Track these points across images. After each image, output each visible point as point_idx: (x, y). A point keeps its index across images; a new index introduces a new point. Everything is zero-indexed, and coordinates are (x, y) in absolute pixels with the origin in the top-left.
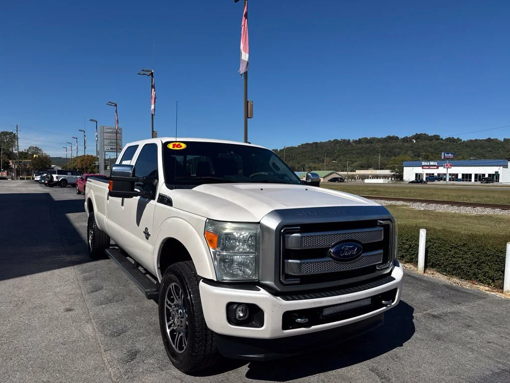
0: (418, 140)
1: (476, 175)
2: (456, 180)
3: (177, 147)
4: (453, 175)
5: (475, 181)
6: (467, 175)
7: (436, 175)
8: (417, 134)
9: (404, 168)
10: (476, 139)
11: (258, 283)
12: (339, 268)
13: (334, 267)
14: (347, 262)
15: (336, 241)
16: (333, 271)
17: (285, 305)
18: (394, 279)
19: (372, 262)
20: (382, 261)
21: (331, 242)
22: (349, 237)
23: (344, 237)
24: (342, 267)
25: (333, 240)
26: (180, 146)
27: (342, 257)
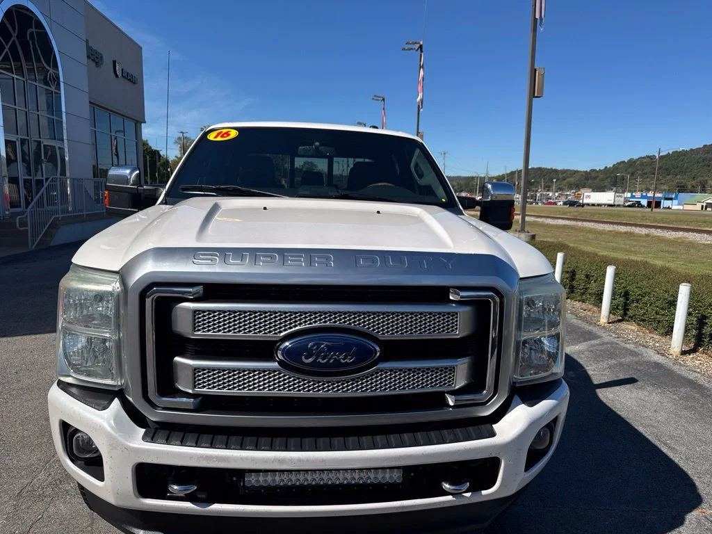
3: (222, 136)
11: (120, 394)
12: (304, 388)
13: (289, 386)
14: (329, 379)
15: (294, 329)
16: (285, 393)
17: (137, 451)
18: (493, 434)
19: (418, 385)
20: (457, 387)
21: (281, 328)
22: (335, 322)
23: (320, 320)
24: (314, 388)
25: (285, 326)
26: (228, 134)
27: (307, 364)
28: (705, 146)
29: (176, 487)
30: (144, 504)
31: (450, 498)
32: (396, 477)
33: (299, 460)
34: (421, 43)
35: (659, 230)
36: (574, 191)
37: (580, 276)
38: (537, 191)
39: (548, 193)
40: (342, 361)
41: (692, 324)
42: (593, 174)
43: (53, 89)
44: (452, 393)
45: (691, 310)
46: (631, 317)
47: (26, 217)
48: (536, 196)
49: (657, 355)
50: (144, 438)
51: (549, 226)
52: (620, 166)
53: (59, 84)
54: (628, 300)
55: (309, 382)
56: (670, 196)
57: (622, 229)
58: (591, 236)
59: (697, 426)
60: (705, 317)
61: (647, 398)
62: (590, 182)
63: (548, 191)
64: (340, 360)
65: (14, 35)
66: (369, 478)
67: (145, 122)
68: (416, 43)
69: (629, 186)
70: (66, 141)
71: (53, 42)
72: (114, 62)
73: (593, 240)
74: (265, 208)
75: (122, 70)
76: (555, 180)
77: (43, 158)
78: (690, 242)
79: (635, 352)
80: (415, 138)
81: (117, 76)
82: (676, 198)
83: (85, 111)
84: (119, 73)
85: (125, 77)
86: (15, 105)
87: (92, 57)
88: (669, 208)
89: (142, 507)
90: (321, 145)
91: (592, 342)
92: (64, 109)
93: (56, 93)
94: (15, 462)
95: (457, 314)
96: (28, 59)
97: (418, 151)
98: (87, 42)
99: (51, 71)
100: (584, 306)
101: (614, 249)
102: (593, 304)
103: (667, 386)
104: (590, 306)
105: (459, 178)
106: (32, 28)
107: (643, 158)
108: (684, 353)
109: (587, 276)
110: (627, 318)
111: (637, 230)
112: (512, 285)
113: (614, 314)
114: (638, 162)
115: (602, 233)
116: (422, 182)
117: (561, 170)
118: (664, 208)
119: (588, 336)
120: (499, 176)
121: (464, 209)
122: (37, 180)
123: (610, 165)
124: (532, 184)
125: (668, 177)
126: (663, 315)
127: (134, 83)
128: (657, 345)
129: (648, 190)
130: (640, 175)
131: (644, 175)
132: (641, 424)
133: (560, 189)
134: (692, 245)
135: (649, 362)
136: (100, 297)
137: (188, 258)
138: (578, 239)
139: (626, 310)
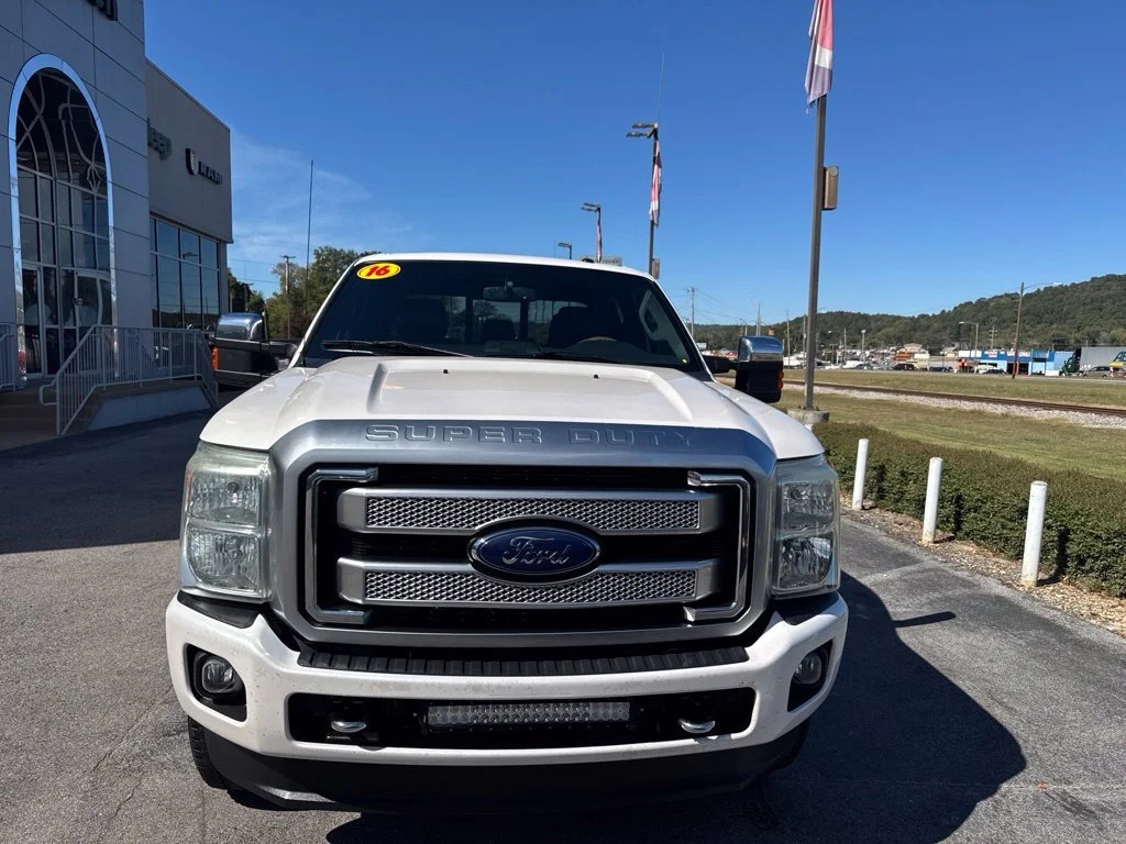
3: (378, 273)
11: (266, 609)
12: (504, 597)
13: (486, 594)
14: (536, 584)
15: (492, 521)
16: (480, 603)
17: (291, 677)
18: (745, 658)
19: (649, 594)
20: (698, 598)
21: (475, 519)
22: (544, 512)
23: (525, 510)
24: (517, 597)
25: (482, 517)
26: (386, 270)
27: (508, 566)
28: (1093, 279)
29: (341, 724)
30: (297, 749)
31: (691, 741)
32: (621, 713)
33: (499, 687)
34: (656, 126)
35: (1023, 408)
36: (895, 348)
37: (893, 474)
38: (837, 348)
39: (854, 351)
40: (553, 562)
41: (1053, 541)
42: (924, 322)
43: (94, 192)
44: (693, 605)
45: (1050, 521)
46: (967, 534)
47: (55, 386)
48: (835, 357)
49: (1000, 587)
50: (300, 662)
51: (854, 401)
52: (965, 310)
53: (104, 184)
54: (962, 508)
55: (511, 589)
56: (1041, 356)
57: (967, 406)
58: (918, 417)
59: (1048, 680)
60: (1067, 531)
61: (980, 644)
62: (919, 333)
63: (854, 347)
64: (549, 561)
65: (40, 112)
66: (587, 715)
67: (232, 242)
68: (648, 126)
69: (979, 341)
70: (113, 272)
71: (98, 123)
72: (188, 151)
73: (920, 422)
74: (446, 372)
75: (200, 163)
76: (864, 331)
77: (76, 296)
78: (1070, 426)
79: (969, 582)
80: (646, 275)
81: (191, 172)
82: (1051, 359)
83: (143, 224)
84: (195, 168)
85: (203, 174)
86: (37, 216)
87: (155, 144)
88: (1040, 374)
89: (295, 753)
90: (514, 286)
91: (908, 568)
92: (111, 223)
93: (98, 198)
94: (84, 728)
95: (697, 503)
96: (59, 147)
97: (648, 294)
98: (148, 121)
99: (93, 165)
100: (900, 518)
101: (955, 437)
102: (913, 516)
103: (1012, 628)
104: (909, 519)
105: (716, 327)
106: (66, 102)
107: (1001, 297)
108: (1040, 583)
109: (903, 474)
110: (960, 534)
111: (989, 408)
112: (765, 467)
113: (942, 529)
114: (992, 304)
115: (936, 412)
116: (655, 336)
117: (873, 316)
118: (1033, 374)
119: (902, 559)
120: (778, 324)
121: (713, 373)
122: (67, 330)
123: (949, 308)
124: (830, 337)
125: (1039, 327)
126: (1011, 529)
127: (217, 183)
128: (1003, 572)
129: (1009, 346)
130: (996, 323)
131: (1001, 324)
132: (969, 678)
133: (874, 345)
134: (1073, 431)
135: (989, 596)
136: (236, 485)
137: (360, 432)
138: (898, 421)
139: (959, 523)
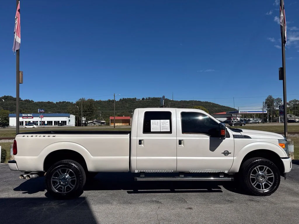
0: (6, 100)
1: (55, 122)
2: (44, 125)
4: (42, 122)
5: (54, 125)
6: (50, 121)
7: (31, 122)
8: (5, 96)
9: (10, 118)
10: (42, 102)
